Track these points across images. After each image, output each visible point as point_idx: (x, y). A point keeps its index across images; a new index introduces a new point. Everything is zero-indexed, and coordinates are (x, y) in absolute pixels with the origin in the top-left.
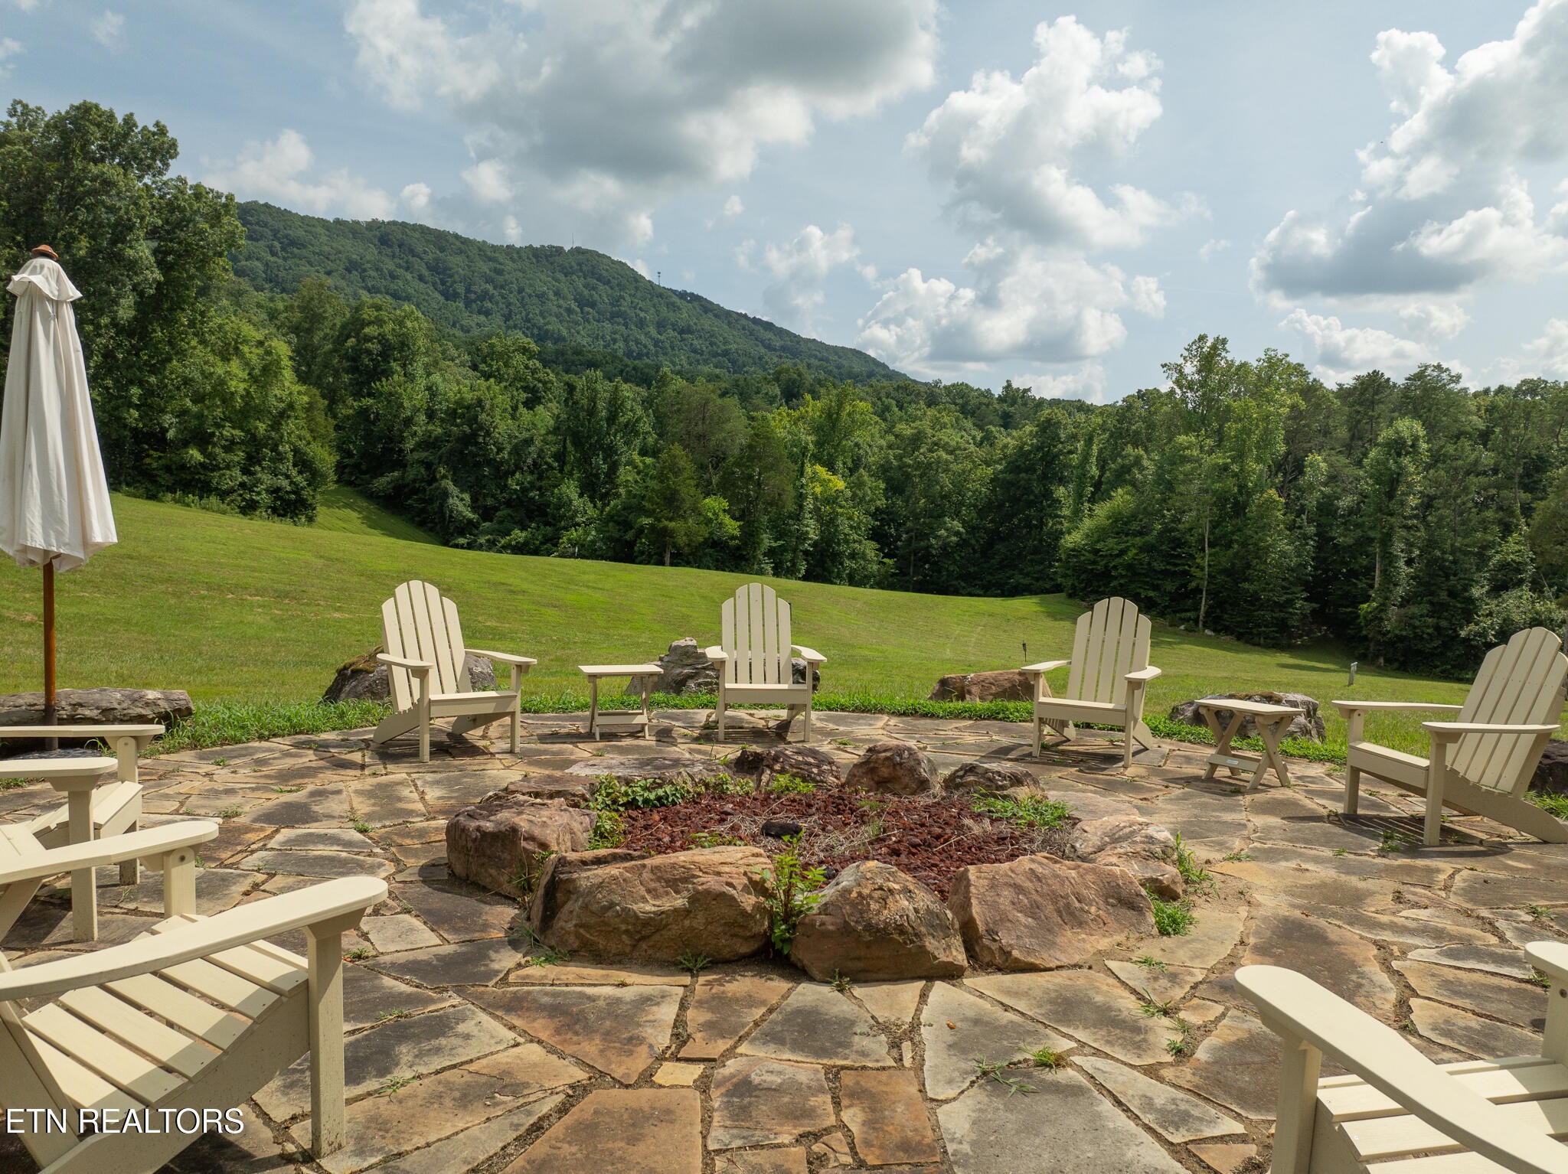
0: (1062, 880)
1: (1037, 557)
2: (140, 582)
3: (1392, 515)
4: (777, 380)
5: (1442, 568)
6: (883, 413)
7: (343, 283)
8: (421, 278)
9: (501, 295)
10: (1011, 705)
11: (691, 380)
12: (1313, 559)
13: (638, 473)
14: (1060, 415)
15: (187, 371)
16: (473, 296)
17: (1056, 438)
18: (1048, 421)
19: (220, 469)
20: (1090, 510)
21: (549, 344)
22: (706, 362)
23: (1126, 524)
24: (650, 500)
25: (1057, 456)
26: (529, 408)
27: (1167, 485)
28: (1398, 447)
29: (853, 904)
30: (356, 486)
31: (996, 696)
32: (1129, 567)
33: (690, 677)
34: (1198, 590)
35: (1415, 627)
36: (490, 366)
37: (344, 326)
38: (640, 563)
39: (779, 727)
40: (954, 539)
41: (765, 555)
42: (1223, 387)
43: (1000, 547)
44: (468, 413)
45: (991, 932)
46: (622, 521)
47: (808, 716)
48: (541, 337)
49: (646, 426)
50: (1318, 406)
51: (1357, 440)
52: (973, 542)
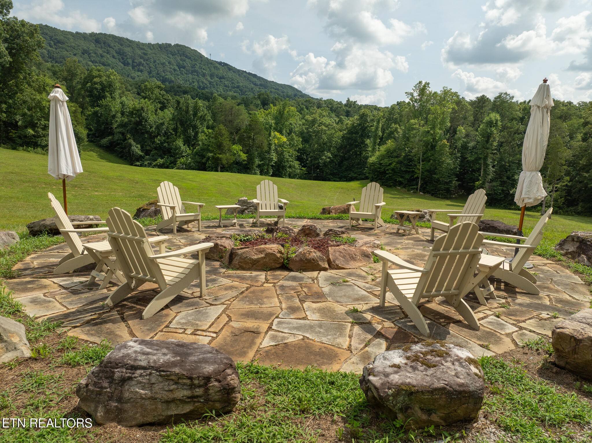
0: (351, 251)
1: (359, 166)
2: (18, 182)
3: (488, 149)
4: (259, 98)
5: (505, 168)
6: (300, 111)
7: (81, 59)
8: (113, 57)
9: (146, 63)
10: (344, 215)
11: (225, 99)
12: (459, 165)
13: (207, 136)
14: (368, 112)
15: (24, 97)
16: (135, 64)
17: (366, 121)
18: (363, 114)
19: (41, 137)
20: (379, 148)
21: (167, 84)
22: (230, 90)
23: (391, 153)
24: (212, 146)
25: (366, 128)
26: (162, 110)
27: (407, 139)
28: (490, 124)
29: (302, 255)
30: (94, 142)
31: (339, 213)
32: (393, 170)
33: (246, 209)
34: (418, 178)
35: (495, 190)
36: (146, 94)
37: (85, 78)
38: (209, 171)
39: (275, 223)
40: (328, 160)
41: (257, 167)
42: (428, 101)
43: (345, 163)
44: (138, 113)
45: (334, 261)
46: (201, 154)
47: (284, 220)
48: (163, 81)
49: (209, 117)
50: (462, 108)
51: (477, 121)
52: (335, 161)
